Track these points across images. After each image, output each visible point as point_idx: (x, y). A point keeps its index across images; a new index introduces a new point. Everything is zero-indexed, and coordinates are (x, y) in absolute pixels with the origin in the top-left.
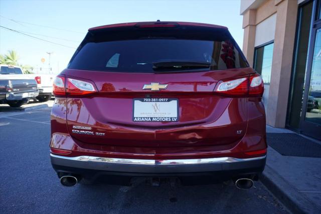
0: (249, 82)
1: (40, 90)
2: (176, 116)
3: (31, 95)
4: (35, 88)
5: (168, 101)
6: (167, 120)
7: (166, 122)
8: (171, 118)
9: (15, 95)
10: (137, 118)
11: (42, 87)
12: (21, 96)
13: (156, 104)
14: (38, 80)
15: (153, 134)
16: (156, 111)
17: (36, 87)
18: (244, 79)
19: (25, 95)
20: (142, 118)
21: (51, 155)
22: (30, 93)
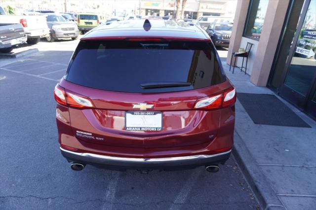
0: (223, 98)
1: (27, 33)
2: (161, 127)
3: (20, 41)
4: (22, 33)
5: (155, 114)
6: (153, 129)
7: (152, 131)
8: (157, 128)
9: (4, 43)
10: (129, 128)
11: (29, 30)
12: (10, 44)
13: (144, 117)
14: (24, 23)
15: (142, 141)
16: (144, 122)
17: (23, 31)
18: (218, 96)
19: (14, 42)
20: (133, 128)
21: (61, 148)
22: (18, 39)
